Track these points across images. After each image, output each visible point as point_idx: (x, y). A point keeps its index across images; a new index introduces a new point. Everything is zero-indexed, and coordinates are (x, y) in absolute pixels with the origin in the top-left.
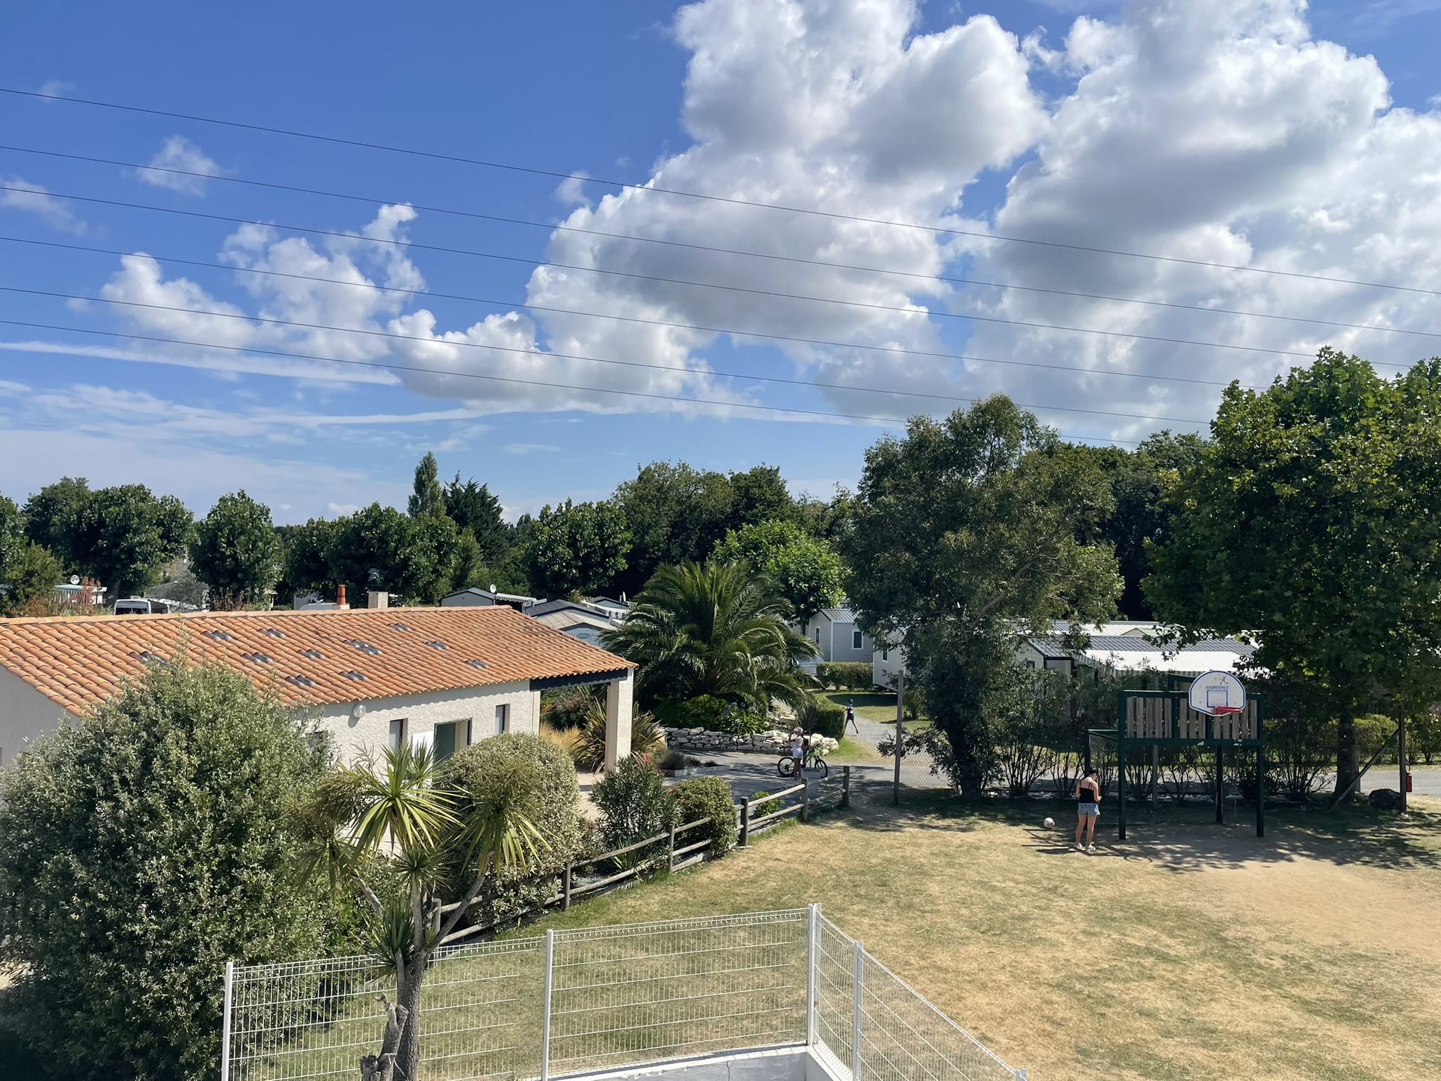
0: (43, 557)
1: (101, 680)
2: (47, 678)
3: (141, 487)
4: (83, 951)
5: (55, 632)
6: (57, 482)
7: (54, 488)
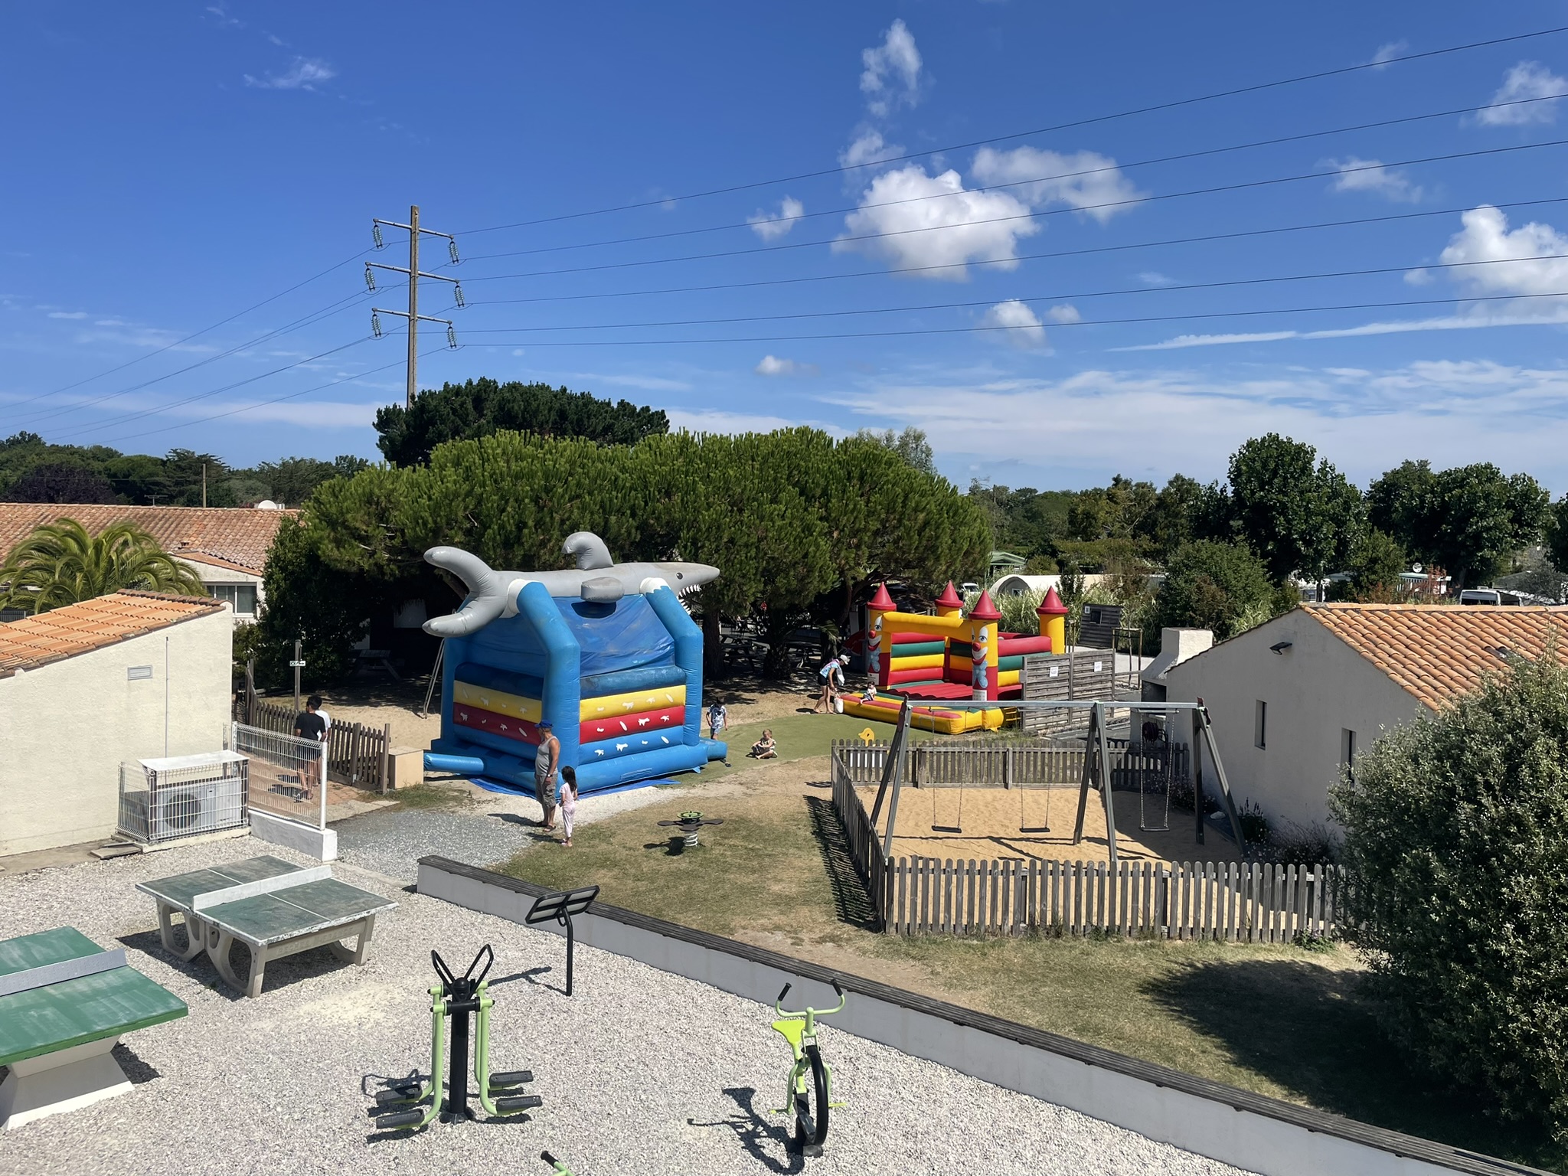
0: (1386, 544)
1: (1455, 674)
2: (1400, 667)
3: (1489, 466)
4: (1443, 956)
5: (1405, 620)
6: (1398, 466)
7: (1395, 473)
